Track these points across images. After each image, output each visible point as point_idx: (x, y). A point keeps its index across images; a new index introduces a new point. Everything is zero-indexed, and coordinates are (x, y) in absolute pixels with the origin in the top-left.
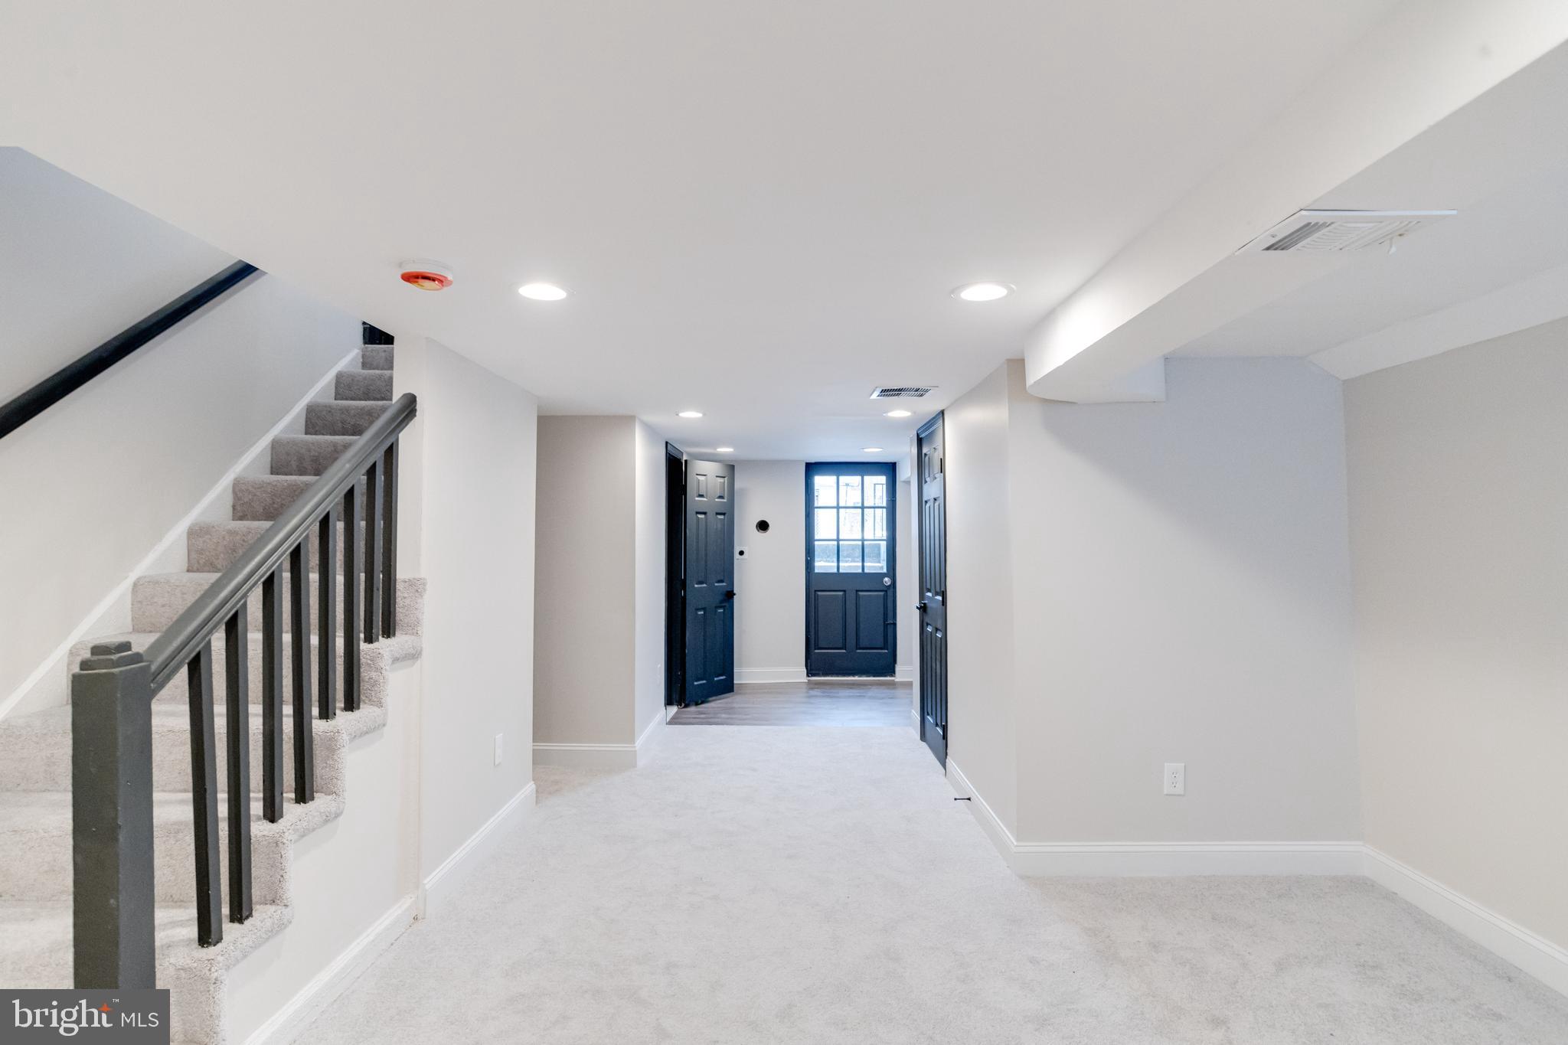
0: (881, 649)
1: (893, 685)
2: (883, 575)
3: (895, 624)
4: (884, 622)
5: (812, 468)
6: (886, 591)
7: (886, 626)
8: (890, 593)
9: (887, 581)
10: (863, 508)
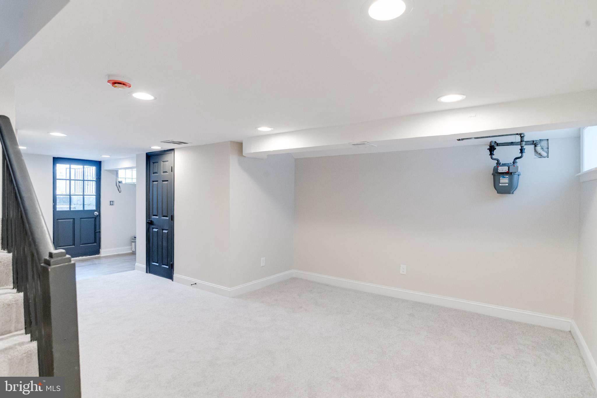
0: (94, 243)
1: (99, 258)
2: (93, 211)
3: (100, 232)
4: (95, 232)
5: (56, 160)
6: (96, 218)
7: (95, 233)
8: (98, 219)
9: (96, 213)
10: (84, 180)
